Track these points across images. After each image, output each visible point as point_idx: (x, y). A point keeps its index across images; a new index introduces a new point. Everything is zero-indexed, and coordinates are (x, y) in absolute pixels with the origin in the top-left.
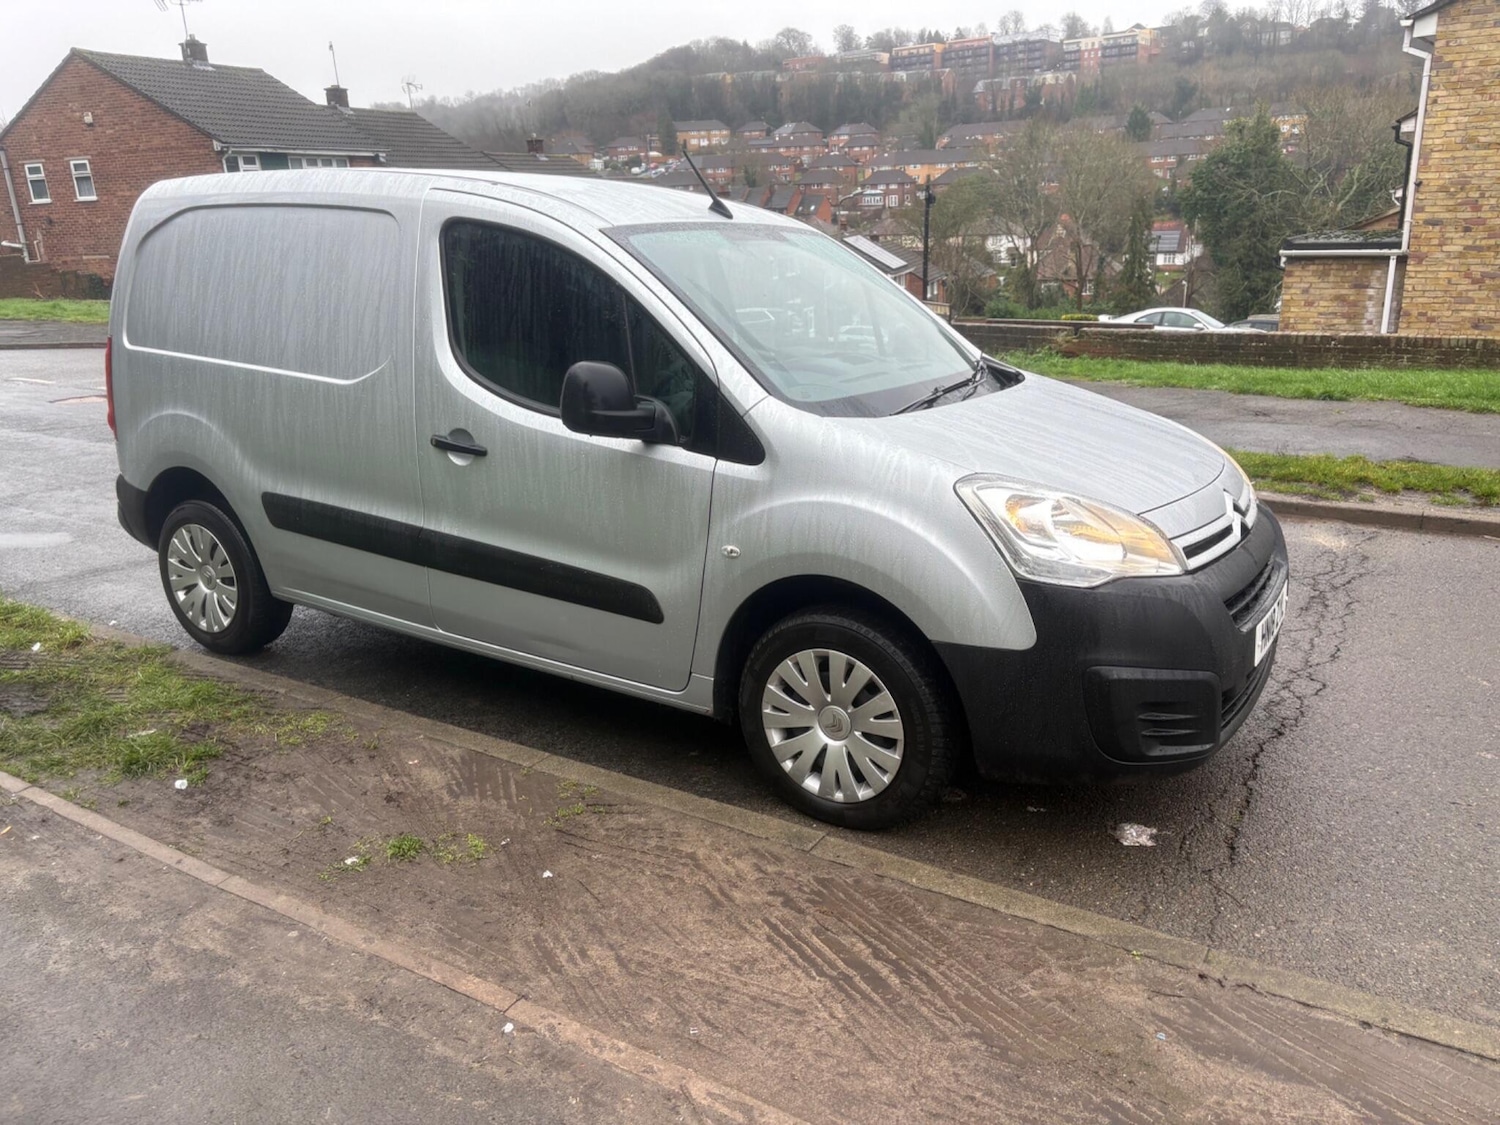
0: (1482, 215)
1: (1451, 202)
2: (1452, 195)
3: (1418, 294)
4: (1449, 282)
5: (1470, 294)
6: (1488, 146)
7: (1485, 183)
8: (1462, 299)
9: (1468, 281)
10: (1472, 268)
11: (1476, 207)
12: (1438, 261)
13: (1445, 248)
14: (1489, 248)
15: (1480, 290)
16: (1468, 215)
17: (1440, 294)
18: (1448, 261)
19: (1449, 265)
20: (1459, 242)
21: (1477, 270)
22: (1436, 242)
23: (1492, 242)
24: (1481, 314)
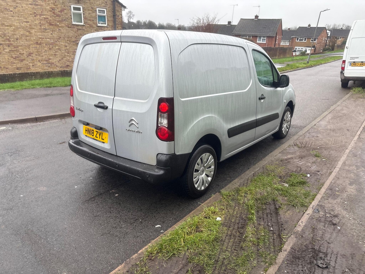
0: (11, 43)
1: (3, 39)
2: (3, 38)
3: (2, 62)
4: (8, 59)
5: (14, 62)
6: (8, 26)
7: (10, 35)
8: (13, 63)
9: (12, 59)
10: (13, 55)
11: (10, 41)
12: (4, 54)
13: (5, 51)
14: (15, 50)
15: (16, 60)
16: (8, 43)
17: (7, 62)
18: (6, 54)
19: (7, 55)
20: (8, 49)
21: (14, 56)
22: (2, 49)
23: (15, 49)
24: (18, 66)
